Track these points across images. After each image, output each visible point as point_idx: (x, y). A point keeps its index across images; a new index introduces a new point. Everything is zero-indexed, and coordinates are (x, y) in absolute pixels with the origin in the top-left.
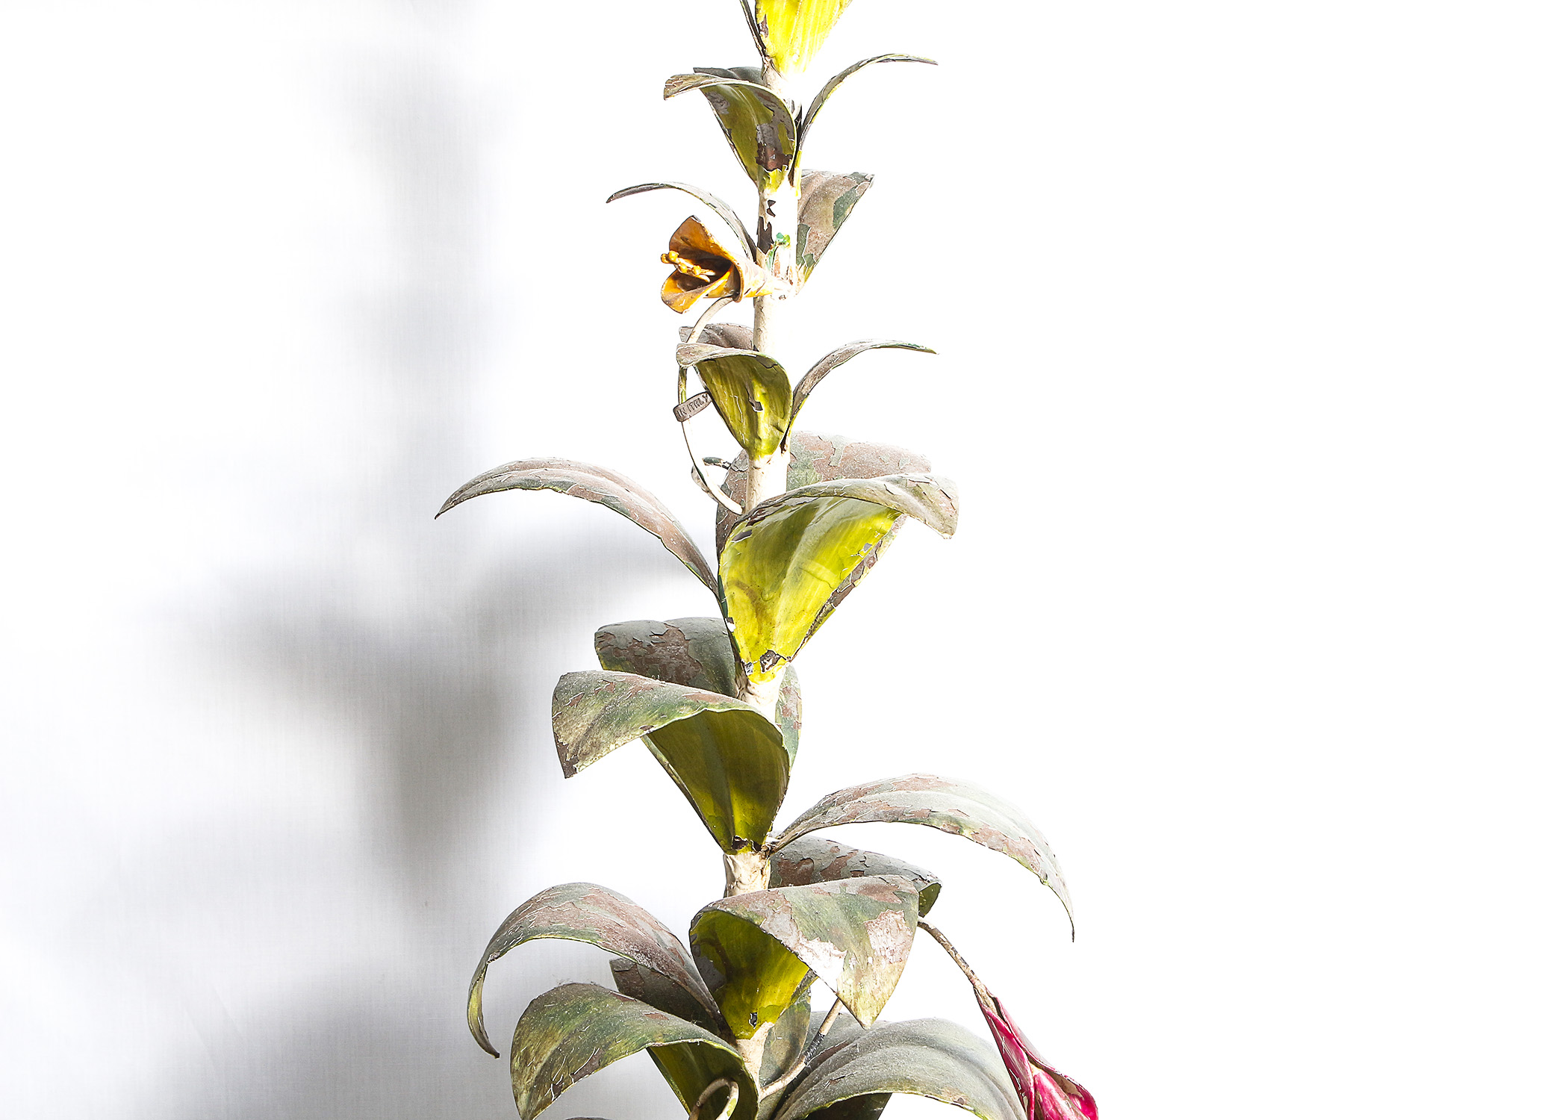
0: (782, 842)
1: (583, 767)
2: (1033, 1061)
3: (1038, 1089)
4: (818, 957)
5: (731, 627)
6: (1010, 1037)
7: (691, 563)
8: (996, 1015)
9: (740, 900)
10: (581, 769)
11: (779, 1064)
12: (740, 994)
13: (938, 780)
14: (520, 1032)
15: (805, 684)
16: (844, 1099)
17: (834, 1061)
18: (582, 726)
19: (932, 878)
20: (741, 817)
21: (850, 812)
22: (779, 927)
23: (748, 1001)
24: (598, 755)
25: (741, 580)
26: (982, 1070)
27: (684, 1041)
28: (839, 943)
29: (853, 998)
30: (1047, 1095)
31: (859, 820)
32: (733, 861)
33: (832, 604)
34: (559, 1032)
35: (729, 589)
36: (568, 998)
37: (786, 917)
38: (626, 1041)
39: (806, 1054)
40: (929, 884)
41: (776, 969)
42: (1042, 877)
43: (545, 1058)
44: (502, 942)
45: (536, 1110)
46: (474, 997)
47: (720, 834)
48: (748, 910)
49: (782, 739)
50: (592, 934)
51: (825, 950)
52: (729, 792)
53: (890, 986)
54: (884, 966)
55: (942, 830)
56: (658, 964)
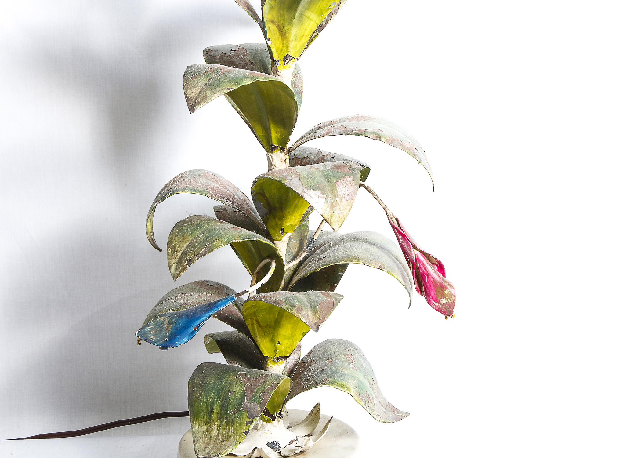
0: (294, 147)
1: (199, 108)
2: (415, 247)
3: (417, 261)
4: (312, 198)
5: (269, 43)
6: (404, 236)
7: (249, 11)
8: (397, 226)
9: (275, 172)
10: (198, 109)
11: (294, 253)
12: (275, 219)
13: (369, 117)
14: (171, 237)
15: (304, 73)
16: (325, 267)
17: (321, 251)
18: (198, 89)
19: (366, 165)
20: (275, 135)
21: (327, 131)
22: (294, 184)
23: (279, 223)
24: (206, 102)
25: (273, 20)
26: (391, 253)
27: (249, 239)
28: (323, 191)
29: (329, 217)
30: (421, 263)
31: (330, 135)
32: (271, 156)
33: (317, 32)
34: (190, 236)
35: (268, 24)
36: (194, 221)
37: (297, 179)
38: (222, 240)
39: (307, 248)
40: (365, 168)
41: (293, 207)
42: (419, 161)
43: (183, 249)
44: (162, 196)
45: (179, 273)
46: (149, 223)
47: (265, 143)
48: (279, 176)
49: (294, 95)
50: (204, 191)
51: (316, 194)
52: (269, 123)
53: (347, 211)
54: (344, 202)
55: (371, 138)
56: (236, 205)
